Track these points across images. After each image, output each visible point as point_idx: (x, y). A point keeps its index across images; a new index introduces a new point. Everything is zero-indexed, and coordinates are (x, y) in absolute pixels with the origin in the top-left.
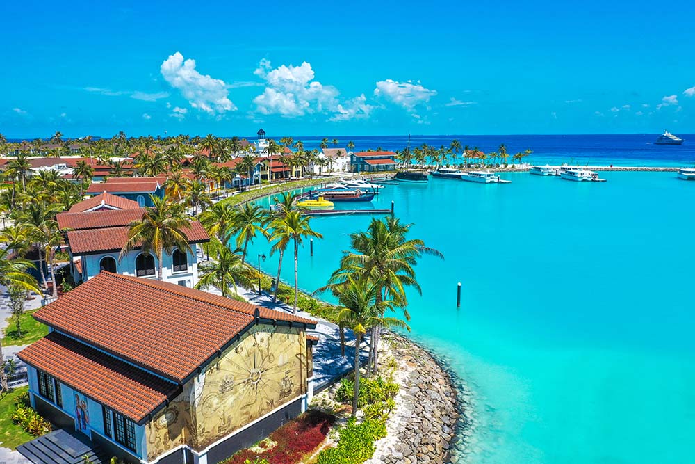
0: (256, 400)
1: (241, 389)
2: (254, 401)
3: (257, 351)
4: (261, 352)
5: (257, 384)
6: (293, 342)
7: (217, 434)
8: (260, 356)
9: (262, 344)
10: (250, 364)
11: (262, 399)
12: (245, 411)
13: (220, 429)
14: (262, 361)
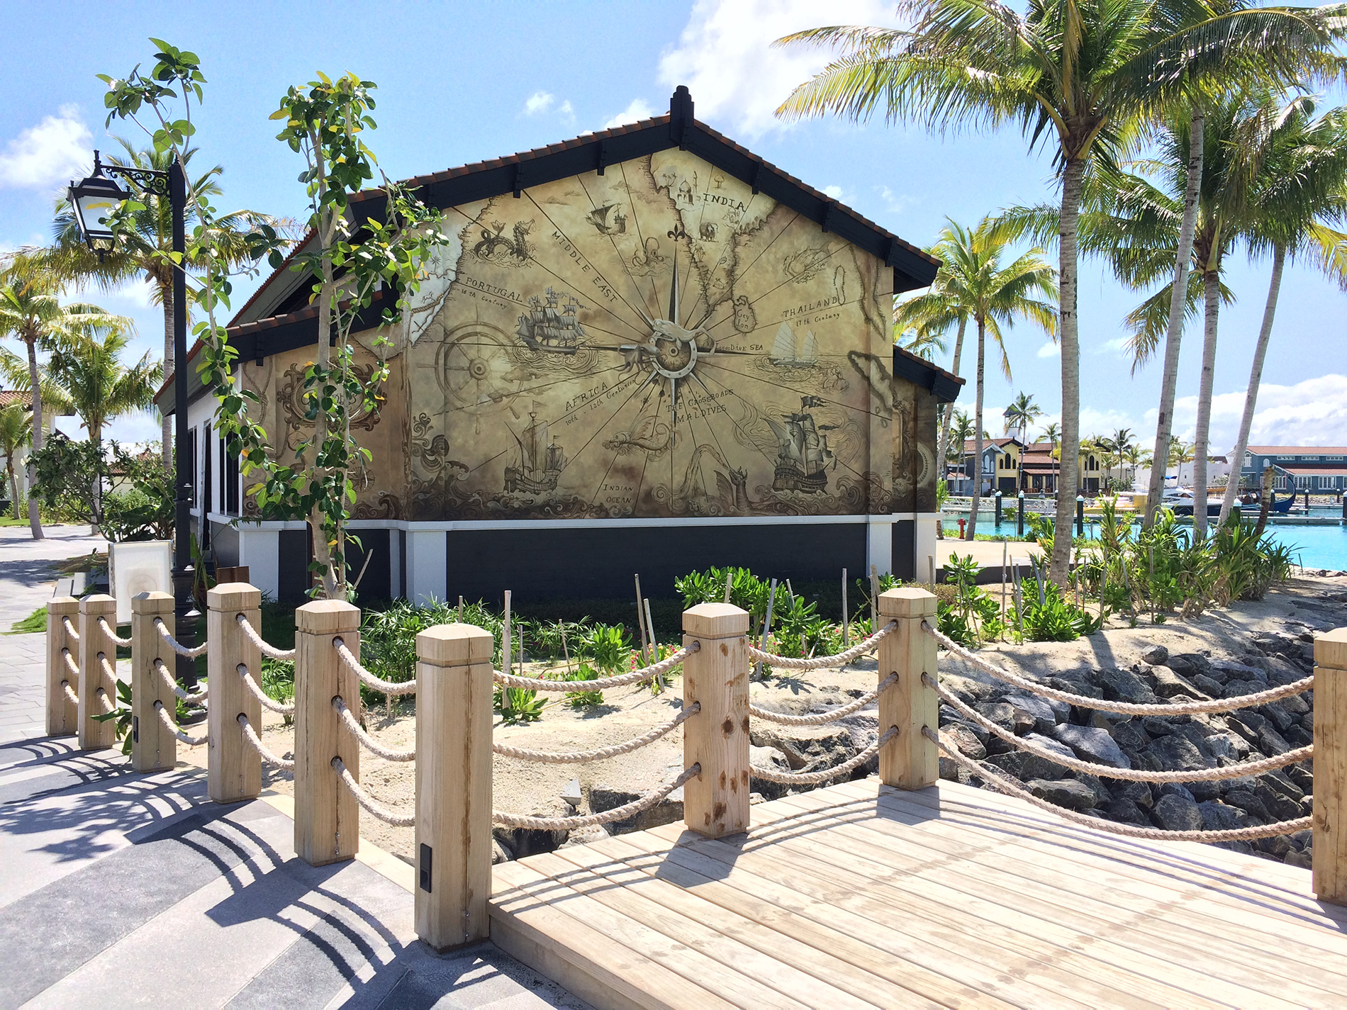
0: (672, 440)
1: (609, 367)
2: (663, 440)
3: (683, 260)
4: (704, 274)
5: (679, 382)
6: (836, 299)
7: (500, 489)
8: (694, 283)
9: (708, 246)
10: (653, 299)
11: (698, 451)
12: (622, 460)
13: (513, 479)
14: (702, 307)
